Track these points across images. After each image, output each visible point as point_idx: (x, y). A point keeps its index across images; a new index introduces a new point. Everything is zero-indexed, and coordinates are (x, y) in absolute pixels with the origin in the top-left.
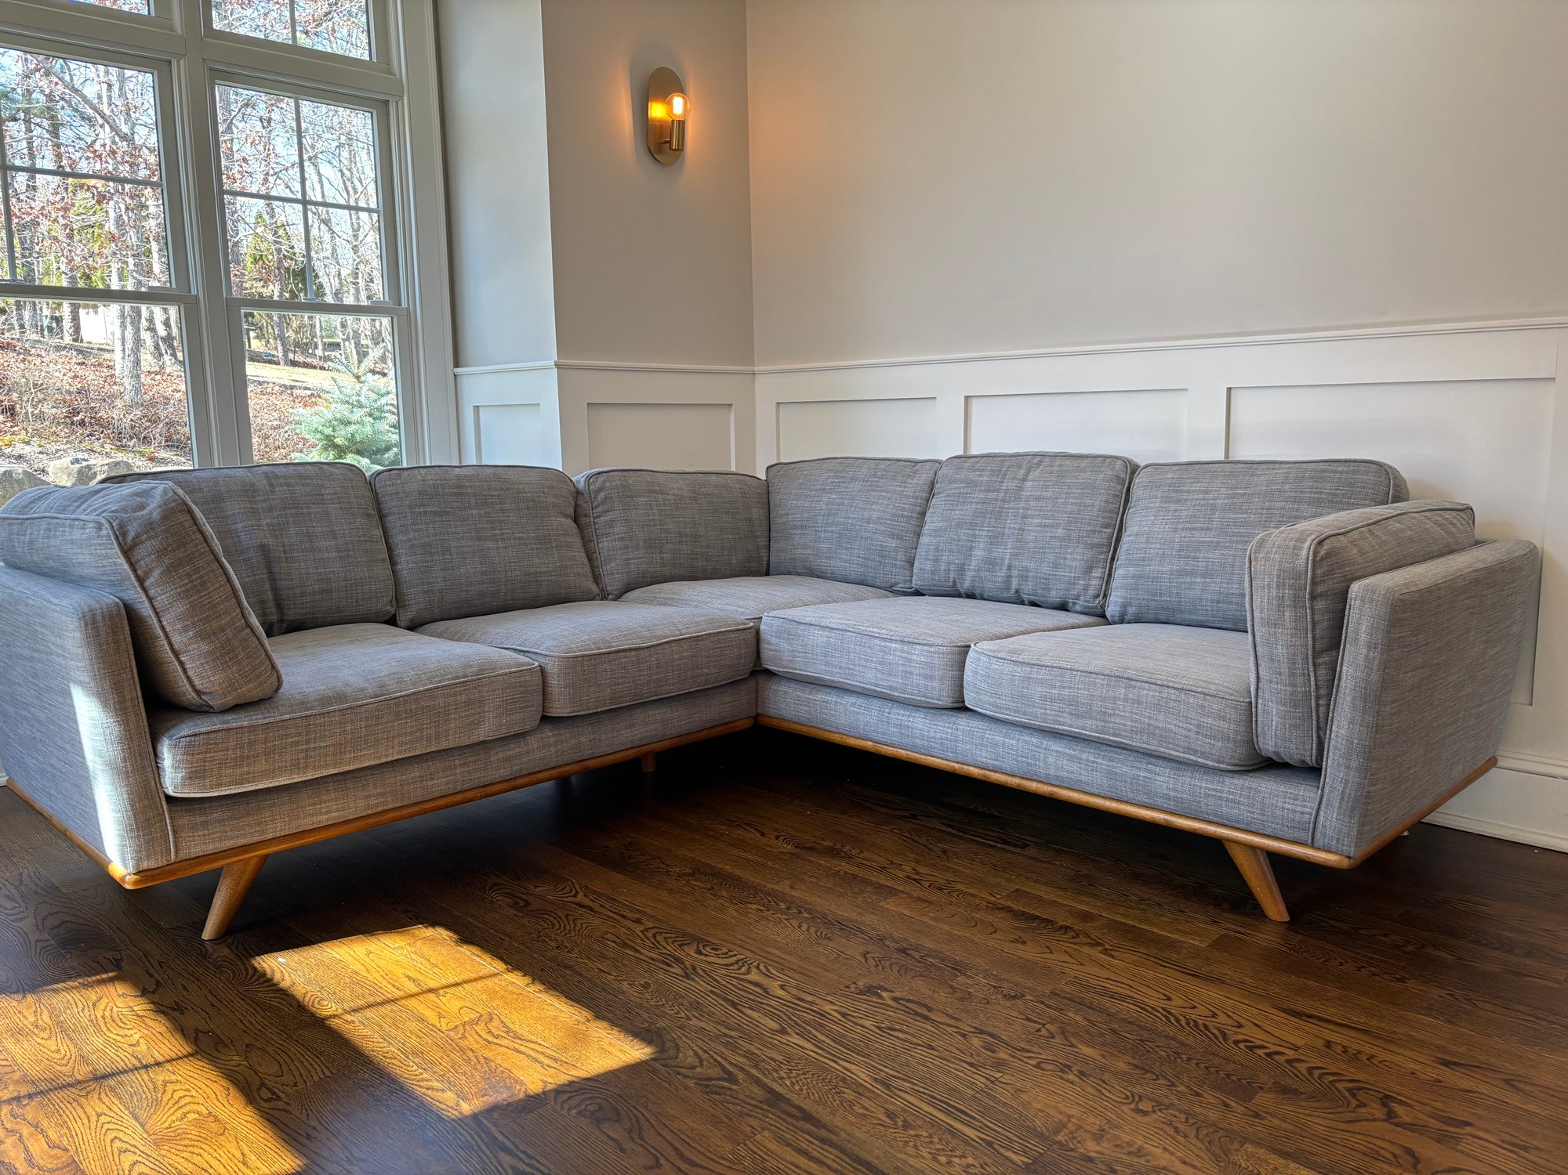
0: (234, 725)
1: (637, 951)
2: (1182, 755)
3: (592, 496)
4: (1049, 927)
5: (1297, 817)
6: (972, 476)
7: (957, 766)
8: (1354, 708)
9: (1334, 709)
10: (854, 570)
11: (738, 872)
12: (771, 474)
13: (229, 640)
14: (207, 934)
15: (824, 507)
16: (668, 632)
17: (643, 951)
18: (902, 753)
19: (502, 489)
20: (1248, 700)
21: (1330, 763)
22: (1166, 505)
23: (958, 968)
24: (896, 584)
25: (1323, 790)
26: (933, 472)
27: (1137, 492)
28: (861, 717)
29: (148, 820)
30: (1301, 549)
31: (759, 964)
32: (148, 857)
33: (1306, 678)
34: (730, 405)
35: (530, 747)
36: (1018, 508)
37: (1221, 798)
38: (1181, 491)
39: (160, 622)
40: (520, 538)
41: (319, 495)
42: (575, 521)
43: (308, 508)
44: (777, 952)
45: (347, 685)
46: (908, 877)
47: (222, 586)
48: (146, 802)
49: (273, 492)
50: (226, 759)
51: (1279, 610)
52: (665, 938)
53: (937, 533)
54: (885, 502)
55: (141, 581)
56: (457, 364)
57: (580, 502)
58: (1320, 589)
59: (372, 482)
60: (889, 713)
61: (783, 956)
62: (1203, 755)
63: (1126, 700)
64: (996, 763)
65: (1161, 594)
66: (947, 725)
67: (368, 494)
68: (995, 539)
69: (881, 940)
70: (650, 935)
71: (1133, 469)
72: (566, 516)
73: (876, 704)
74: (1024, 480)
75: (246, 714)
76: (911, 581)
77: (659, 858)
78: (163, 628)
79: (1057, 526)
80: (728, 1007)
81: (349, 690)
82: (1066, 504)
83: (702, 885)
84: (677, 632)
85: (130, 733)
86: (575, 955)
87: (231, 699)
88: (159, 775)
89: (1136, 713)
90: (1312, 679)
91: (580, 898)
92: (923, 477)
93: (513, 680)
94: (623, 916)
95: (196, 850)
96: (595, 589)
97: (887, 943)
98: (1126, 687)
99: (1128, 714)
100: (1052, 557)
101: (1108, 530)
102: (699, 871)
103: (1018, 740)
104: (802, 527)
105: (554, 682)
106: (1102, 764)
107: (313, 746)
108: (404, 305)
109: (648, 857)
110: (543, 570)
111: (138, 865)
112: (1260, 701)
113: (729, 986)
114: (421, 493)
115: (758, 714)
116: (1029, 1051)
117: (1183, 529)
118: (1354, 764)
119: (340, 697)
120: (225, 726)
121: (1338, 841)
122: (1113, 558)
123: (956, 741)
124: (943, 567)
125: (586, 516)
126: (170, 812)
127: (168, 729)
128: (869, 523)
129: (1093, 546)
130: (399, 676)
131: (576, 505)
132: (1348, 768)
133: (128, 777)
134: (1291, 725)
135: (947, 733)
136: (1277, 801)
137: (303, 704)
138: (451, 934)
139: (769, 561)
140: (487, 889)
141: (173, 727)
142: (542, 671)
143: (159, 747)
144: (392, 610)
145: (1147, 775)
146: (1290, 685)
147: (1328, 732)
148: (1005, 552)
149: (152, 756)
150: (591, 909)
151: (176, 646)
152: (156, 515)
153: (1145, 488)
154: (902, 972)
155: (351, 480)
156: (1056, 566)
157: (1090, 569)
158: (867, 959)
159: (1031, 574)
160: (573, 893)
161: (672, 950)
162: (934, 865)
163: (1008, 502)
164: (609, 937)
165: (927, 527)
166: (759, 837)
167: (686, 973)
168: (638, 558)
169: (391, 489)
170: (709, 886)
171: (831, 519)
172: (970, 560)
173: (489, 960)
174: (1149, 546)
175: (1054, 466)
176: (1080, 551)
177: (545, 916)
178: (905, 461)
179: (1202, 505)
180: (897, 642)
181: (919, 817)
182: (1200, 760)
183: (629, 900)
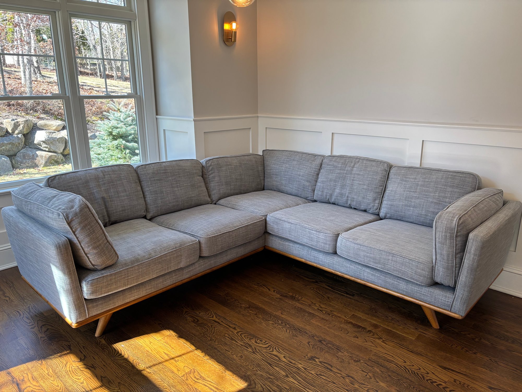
0: (105, 275)
1: (236, 342)
2: (409, 279)
3: (208, 168)
4: (365, 331)
5: (446, 303)
6: (335, 164)
7: (333, 271)
8: (468, 273)
9: (461, 272)
10: (294, 191)
11: (263, 307)
12: (265, 153)
13: (102, 248)
14: (97, 334)
15: (284, 169)
16: (238, 225)
17: (238, 342)
18: (315, 265)
19: (179, 169)
20: (432, 265)
21: (458, 288)
22: (401, 182)
23: (338, 349)
24: (308, 197)
25: (455, 296)
26: (321, 160)
27: (391, 175)
28: (301, 252)
29: (79, 307)
30: (453, 220)
31: (276, 347)
32: (80, 318)
33: (452, 261)
34: (250, 128)
35: (196, 267)
36: (351, 177)
37: (421, 293)
38: (407, 178)
39: (80, 245)
40: (186, 186)
41: (119, 177)
42: (202, 177)
43: (116, 182)
44: (281, 342)
45: (139, 255)
46: (318, 309)
47: (99, 231)
48: (78, 301)
49: (105, 178)
50: (103, 286)
51: (445, 240)
52: (245, 336)
53: (323, 182)
54: (305, 169)
55: (74, 232)
56: (157, 114)
57: (203, 170)
58: (459, 234)
59: (136, 170)
60: (311, 252)
61: (283, 344)
62: (416, 280)
63: (392, 260)
64: (347, 273)
65: (399, 212)
66: (330, 258)
67: (135, 175)
68: (343, 187)
69: (313, 337)
70: (239, 335)
71: (390, 167)
72: (199, 176)
73: (306, 249)
74: (353, 167)
75: (108, 270)
76: (313, 197)
77: (237, 300)
78: (81, 246)
79: (364, 185)
80: (269, 366)
81: (139, 257)
82: (367, 177)
83: (253, 313)
84: (241, 224)
85: (73, 281)
86: (217, 343)
87: (103, 266)
88: (82, 293)
89: (395, 265)
90: (454, 262)
91: (214, 318)
92: (318, 161)
93: (191, 247)
94: (229, 326)
95: (94, 314)
96: (209, 199)
97: (315, 338)
98: (392, 257)
99: (392, 265)
100: (362, 195)
101: (381, 188)
102: (251, 306)
103: (355, 267)
104: (276, 175)
105: (203, 246)
106: (382, 278)
107: (129, 278)
108: (138, 94)
109: (234, 300)
110: (193, 196)
111: (77, 321)
112: (436, 266)
113: (267, 357)
114: (153, 173)
115: (265, 245)
116: (364, 385)
117: (407, 191)
118: (466, 290)
119: (137, 260)
120: (102, 276)
121: (459, 311)
122: (383, 197)
123: (334, 264)
124: (325, 194)
125: (206, 175)
126: (86, 303)
127: (84, 278)
128: (299, 176)
129: (376, 192)
130: (155, 250)
131: (202, 171)
132: (464, 290)
133: (73, 295)
134: (446, 275)
135: (330, 261)
136: (440, 297)
137: (126, 264)
138: (176, 334)
139: (264, 184)
140: (184, 313)
141: (86, 276)
142: (199, 242)
143: (82, 284)
144: (145, 214)
145: (397, 283)
146: (447, 263)
147: (458, 279)
148: (346, 191)
149: (80, 287)
150: (219, 323)
151: (86, 252)
152: (78, 210)
153: (395, 175)
154: (321, 350)
155: (130, 171)
156: (364, 198)
157: (375, 200)
158: (309, 345)
159: (355, 200)
160: (212, 316)
161: (247, 341)
162: (325, 303)
163: (348, 174)
164: (226, 335)
165: (319, 180)
166: (268, 291)
167: (253, 351)
168: (223, 188)
169: (143, 172)
170: (255, 313)
171: (286, 173)
172: (334, 193)
173: (190, 345)
174: (395, 195)
175: (363, 163)
176: (372, 194)
177: (204, 326)
178: (311, 155)
179: (414, 183)
180: (314, 231)
181: (319, 282)
182: (415, 282)
183: (230, 319)
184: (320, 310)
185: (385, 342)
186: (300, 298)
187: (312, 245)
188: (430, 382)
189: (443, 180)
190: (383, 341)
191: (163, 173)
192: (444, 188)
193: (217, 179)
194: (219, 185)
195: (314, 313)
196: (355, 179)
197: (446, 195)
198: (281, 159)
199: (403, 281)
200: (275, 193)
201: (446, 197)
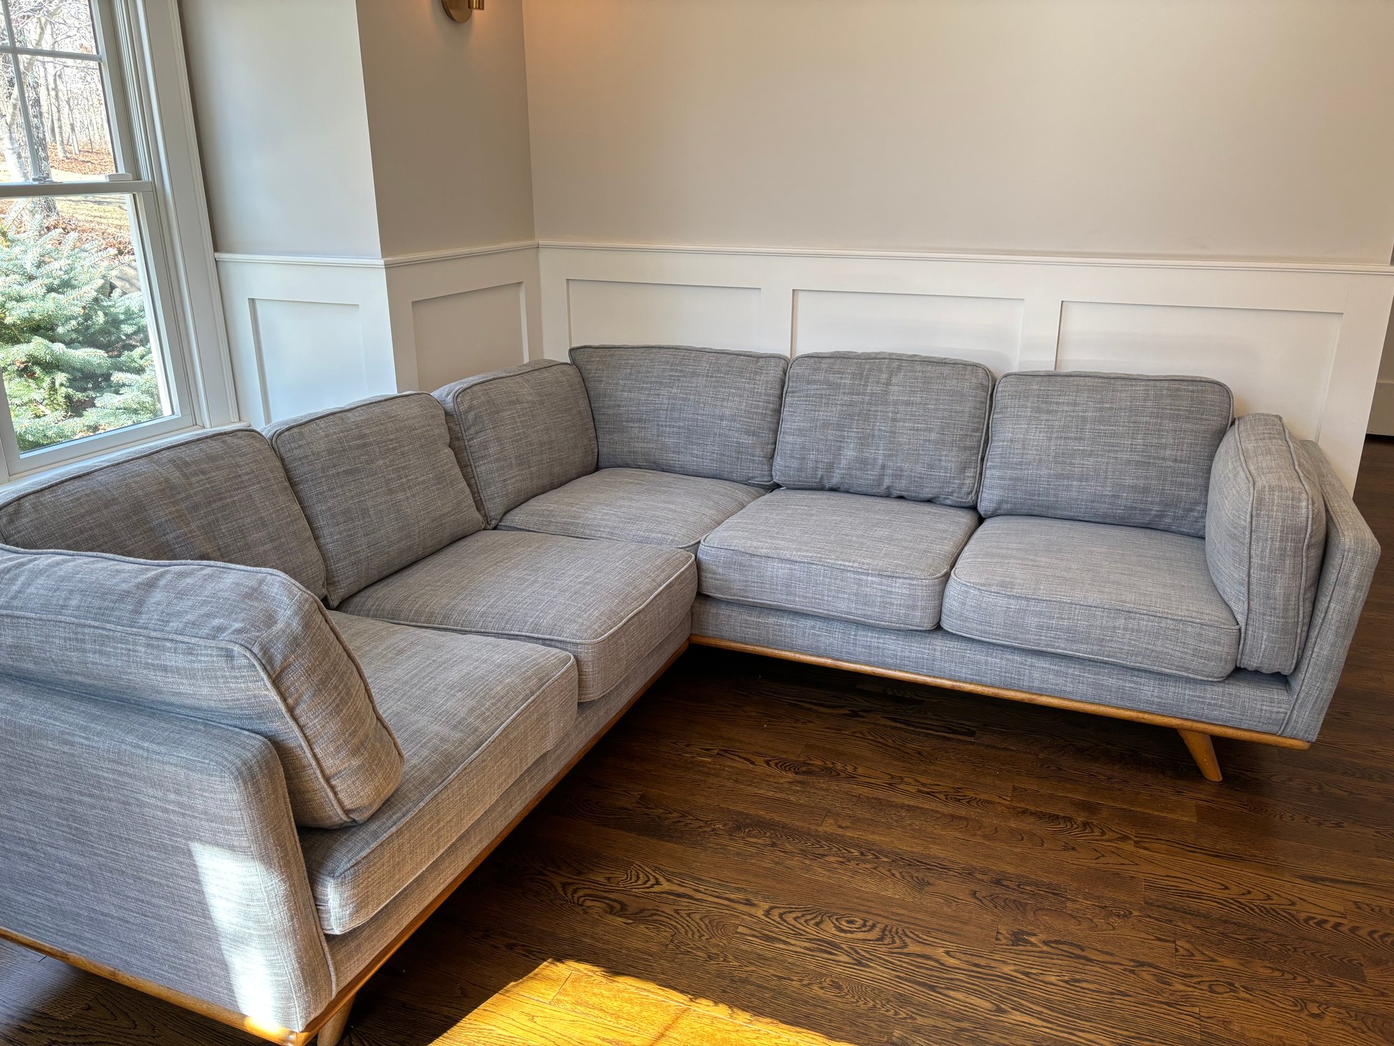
0: (385, 835)
1: (785, 943)
2: (1174, 672)
3: (464, 416)
4: (1075, 826)
5: (1274, 716)
6: (832, 378)
7: (928, 680)
8: (1337, 635)
10: (709, 465)
11: (776, 817)
13: (373, 745)
15: (665, 401)
16: (649, 586)
17: (793, 942)
20: (1237, 627)
21: (1308, 675)
22: (1037, 415)
23: (1057, 893)
24: (752, 478)
26: (780, 368)
27: (1000, 399)
28: (822, 639)
30: (1299, 508)
31: (903, 931)
32: (314, 1007)
33: (1297, 611)
34: (520, 283)
35: (571, 738)
36: (886, 412)
37: (1203, 703)
38: (1051, 403)
42: (452, 449)
44: (905, 912)
45: (444, 741)
48: (310, 952)
49: (190, 485)
50: (383, 875)
52: (795, 919)
53: (799, 432)
54: (736, 399)
55: (291, 710)
57: (452, 424)
58: (1314, 539)
59: (276, 446)
60: (855, 635)
61: (913, 915)
62: (1195, 672)
63: (1125, 629)
64: (977, 678)
65: (1039, 494)
66: (922, 646)
68: (864, 441)
69: (969, 874)
70: (777, 919)
71: (994, 377)
72: (448, 446)
73: (838, 628)
74: (888, 384)
75: (386, 817)
76: (770, 475)
77: (688, 813)
78: (315, 756)
79: (930, 430)
80: (930, 992)
82: (936, 410)
83: (761, 842)
84: (655, 584)
85: (295, 887)
86: (736, 964)
88: (319, 917)
89: (1134, 640)
91: (666, 886)
92: (774, 373)
93: (564, 681)
94: (728, 899)
95: (351, 977)
96: (479, 517)
97: (978, 876)
98: (1126, 619)
99: (1125, 640)
100: (927, 459)
101: (978, 434)
103: (1002, 659)
104: (640, 420)
105: (589, 669)
106: (1088, 678)
109: (677, 814)
111: (307, 1019)
112: (1250, 629)
113: (904, 965)
115: (692, 634)
116: (1192, 976)
117: (1057, 438)
118: (1330, 676)
119: (449, 760)
120: (379, 842)
121: (1306, 732)
122: (982, 459)
123: (934, 660)
124: (810, 465)
125: (461, 439)
126: (331, 949)
127: (324, 865)
128: (722, 420)
129: (965, 448)
130: (480, 713)
131: (449, 428)
132: (1325, 679)
133: (295, 935)
134: (1278, 648)
135: (923, 653)
136: (1256, 704)
139: (598, 453)
140: (562, 892)
141: (325, 857)
142: (578, 661)
143: (320, 889)
145: (1133, 685)
146: (1283, 617)
147: (1309, 652)
148: (878, 453)
149: (312, 901)
150: (692, 898)
151: (327, 772)
153: (1013, 397)
154: (1021, 909)
155: (258, 450)
157: (963, 469)
158: (981, 901)
159: (905, 473)
160: (652, 881)
161: (815, 933)
162: (925, 771)
163: (875, 405)
164: (740, 929)
165: (785, 426)
166: (751, 766)
167: (855, 959)
168: (513, 477)
169: (298, 451)
170: (768, 841)
171: (676, 415)
172: (840, 459)
173: (662, 993)
174: (1026, 452)
175: (916, 372)
176: (954, 453)
177: (655, 917)
178: (745, 355)
179: (1073, 417)
180: (872, 575)
181: (860, 713)
182: (1191, 676)
183: (713, 875)
184: (928, 793)
185: (1143, 844)
186: (850, 769)
187: (864, 616)
188: (1315, 923)
189: (1149, 404)
190: (1136, 842)
191: (358, 447)
192: (1156, 424)
193: (493, 449)
194: (502, 468)
195: (920, 806)
196: (899, 416)
197: (1164, 440)
198: (649, 372)
199: (1150, 679)
200: (650, 475)
201: (1164, 447)
